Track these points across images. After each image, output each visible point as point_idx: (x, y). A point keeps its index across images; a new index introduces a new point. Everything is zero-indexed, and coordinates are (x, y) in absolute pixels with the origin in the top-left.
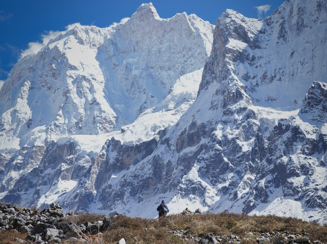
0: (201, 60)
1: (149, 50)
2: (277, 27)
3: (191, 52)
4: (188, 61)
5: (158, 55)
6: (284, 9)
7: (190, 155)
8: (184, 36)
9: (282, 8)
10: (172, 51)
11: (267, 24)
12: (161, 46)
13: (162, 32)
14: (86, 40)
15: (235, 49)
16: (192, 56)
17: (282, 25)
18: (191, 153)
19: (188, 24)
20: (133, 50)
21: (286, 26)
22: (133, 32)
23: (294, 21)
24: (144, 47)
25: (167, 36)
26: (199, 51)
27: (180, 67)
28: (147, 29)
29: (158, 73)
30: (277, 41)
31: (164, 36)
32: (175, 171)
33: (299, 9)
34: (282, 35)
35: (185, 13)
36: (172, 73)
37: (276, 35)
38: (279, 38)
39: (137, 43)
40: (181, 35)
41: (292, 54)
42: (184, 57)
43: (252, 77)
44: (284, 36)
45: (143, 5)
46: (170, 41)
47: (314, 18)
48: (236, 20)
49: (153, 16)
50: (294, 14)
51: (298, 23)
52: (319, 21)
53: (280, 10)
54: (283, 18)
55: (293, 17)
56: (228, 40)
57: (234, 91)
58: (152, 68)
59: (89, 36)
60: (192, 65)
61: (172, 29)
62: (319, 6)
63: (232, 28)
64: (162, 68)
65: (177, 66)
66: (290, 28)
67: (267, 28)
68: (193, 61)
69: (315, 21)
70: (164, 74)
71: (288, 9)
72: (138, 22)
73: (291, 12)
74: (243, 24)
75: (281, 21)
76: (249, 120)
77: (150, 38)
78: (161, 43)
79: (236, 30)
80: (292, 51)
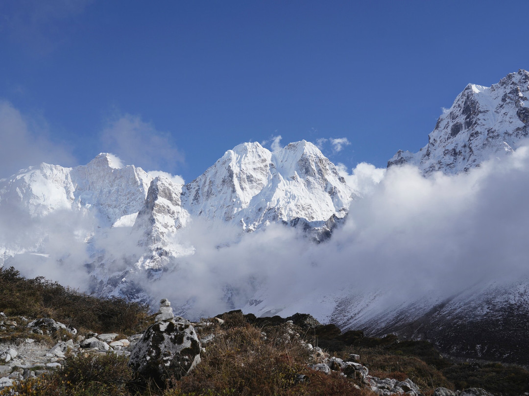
0: (141, 204)
1: (101, 190)
2: (193, 192)
3: (134, 197)
4: (131, 203)
5: (107, 195)
6: (200, 180)
7: (117, 278)
8: (130, 183)
9: (199, 179)
10: (120, 193)
11: (187, 189)
12: (111, 189)
13: (114, 178)
14: (49, 176)
15: (161, 205)
16: (134, 200)
17: (197, 191)
18: (118, 276)
19: (134, 174)
20: (88, 189)
21: (200, 192)
22: (90, 174)
23: (206, 189)
24: (98, 187)
25: (117, 182)
26: (140, 196)
27: (124, 207)
28: (102, 173)
29: (106, 209)
30: (192, 202)
31: (114, 181)
32: (105, 288)
33: (210, 181)
34: (196, 198)
35: (133, 165)
36: (117, 211)
37: (192, 197)
38: (193, 200)
39: (92, 183)
40: (128, 182)
41: (201, 212)
42: (128, 199)
43: (170, 226)
44: (197, 199)
45: (101, 153)
46: (119, 186)
47: (219, 189)
48: (165, 183)
49: (108, 164)
50: (206, 184)
51: (208, 191)
52: (222, 192)
53: (197, 180)
54: (199, 186)
55: (205, 186)
56: (157, 197)
57: (154, 236)
58: (102, 205)
59: (52, 172)
60: (133, 206)
61: (121, 177)
62: (224, 181)
63: (161, 189)
64: (109, 206)
65: (122, 205)
66: (202, 194)
67: (187, 191)
68: (134, 203)
69: (219, 192)
70: (111, 210)
71: (203, 180)
72: (95, 167)
73: (205, 183)
74: (170, 187)
75: (197, 188)
76: (162, 257)
77: (104, 180)
78: (112, 186)
79: (164, 191)
80: (201, 211)
